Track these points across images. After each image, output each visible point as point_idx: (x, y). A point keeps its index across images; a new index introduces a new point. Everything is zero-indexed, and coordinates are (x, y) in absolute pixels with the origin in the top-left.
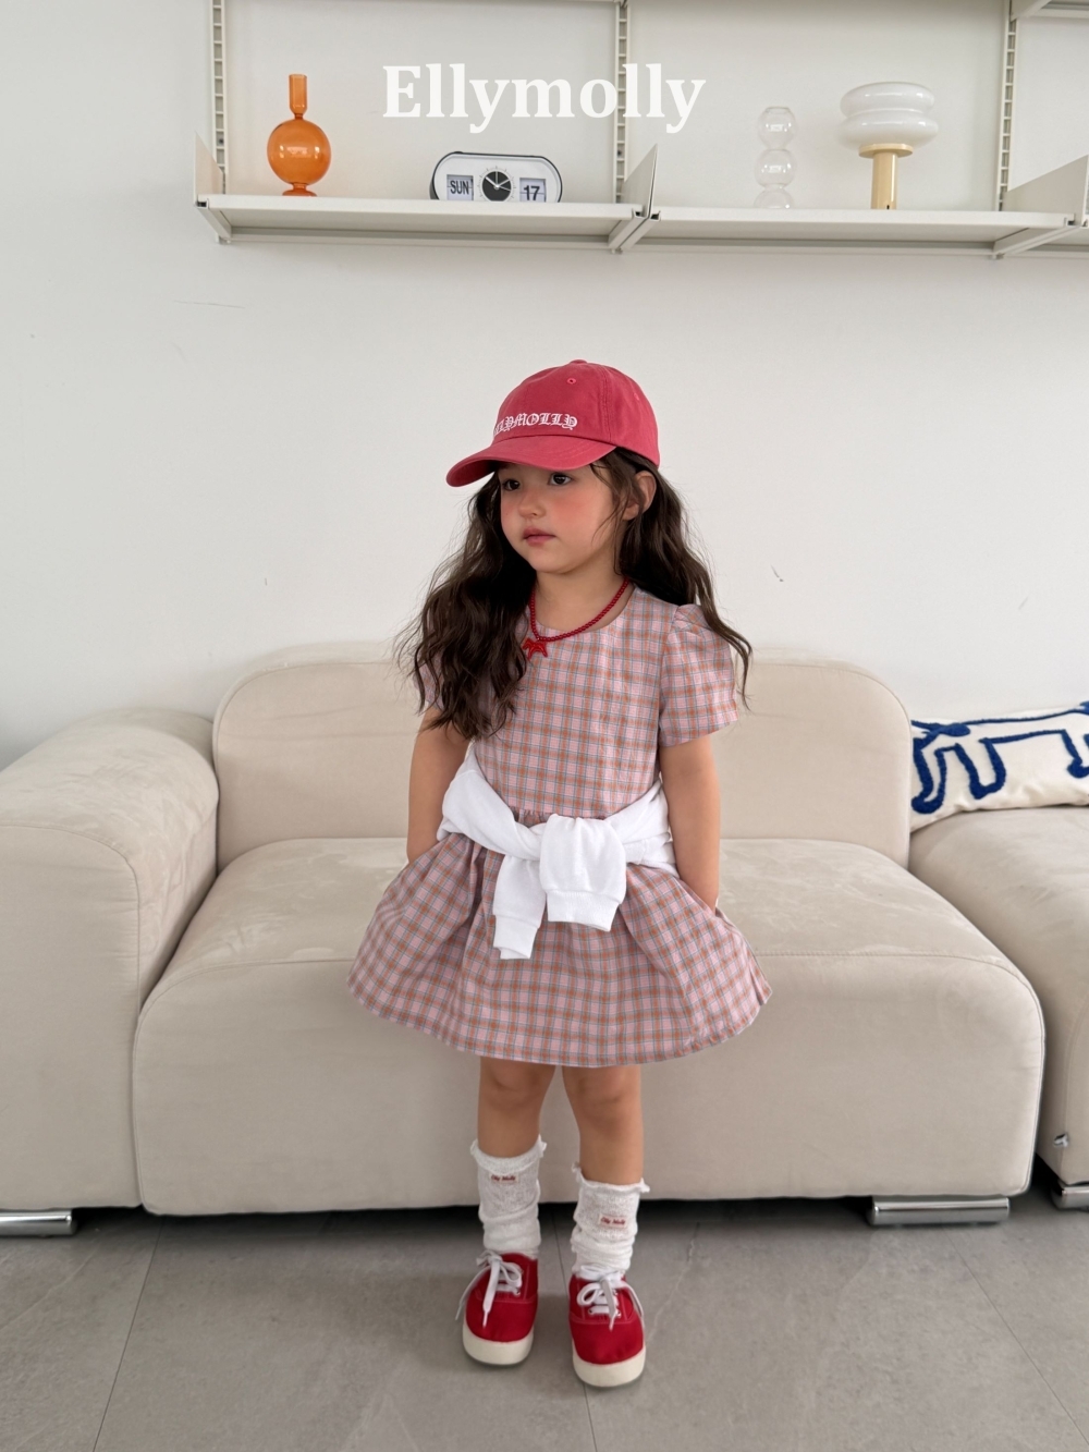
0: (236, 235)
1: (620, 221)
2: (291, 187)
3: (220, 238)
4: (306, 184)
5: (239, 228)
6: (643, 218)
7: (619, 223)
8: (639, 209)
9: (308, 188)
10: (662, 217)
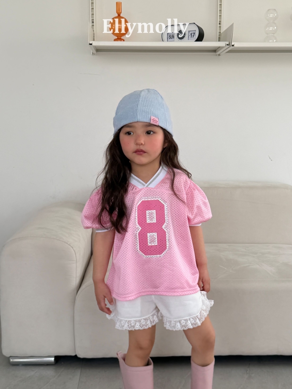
0: (97, 52)
1: (220, 47)
2: (116, 38)
3: (93, 53)
4: (121, 36)
5: (99, 50)
6: (229, 46)
7: (219, 48)
8: (228, 43)
9: (122, 38)
10: (235, 46)
